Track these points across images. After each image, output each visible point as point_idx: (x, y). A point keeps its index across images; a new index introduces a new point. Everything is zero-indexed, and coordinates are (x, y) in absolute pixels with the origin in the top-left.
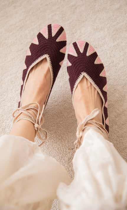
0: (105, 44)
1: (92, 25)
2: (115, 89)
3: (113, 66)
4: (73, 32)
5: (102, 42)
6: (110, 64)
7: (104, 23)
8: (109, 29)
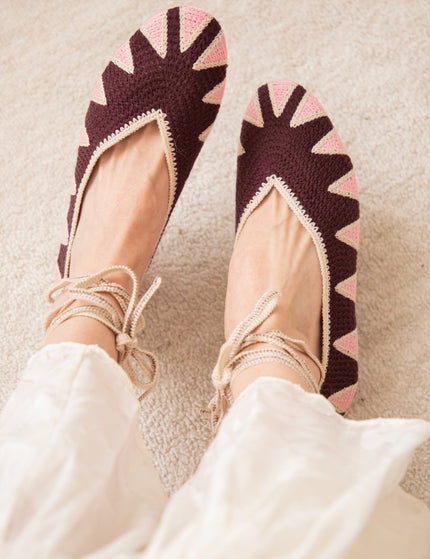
0: (396, 108)
1: (359, 42)
2: (423, 266)
3: (420, 186)
4: (294, 61)
5: (388, 100)
6: (409, 179)
7: (397, 36)
8: (416, 58)
